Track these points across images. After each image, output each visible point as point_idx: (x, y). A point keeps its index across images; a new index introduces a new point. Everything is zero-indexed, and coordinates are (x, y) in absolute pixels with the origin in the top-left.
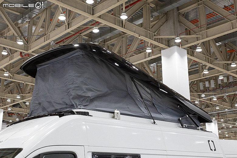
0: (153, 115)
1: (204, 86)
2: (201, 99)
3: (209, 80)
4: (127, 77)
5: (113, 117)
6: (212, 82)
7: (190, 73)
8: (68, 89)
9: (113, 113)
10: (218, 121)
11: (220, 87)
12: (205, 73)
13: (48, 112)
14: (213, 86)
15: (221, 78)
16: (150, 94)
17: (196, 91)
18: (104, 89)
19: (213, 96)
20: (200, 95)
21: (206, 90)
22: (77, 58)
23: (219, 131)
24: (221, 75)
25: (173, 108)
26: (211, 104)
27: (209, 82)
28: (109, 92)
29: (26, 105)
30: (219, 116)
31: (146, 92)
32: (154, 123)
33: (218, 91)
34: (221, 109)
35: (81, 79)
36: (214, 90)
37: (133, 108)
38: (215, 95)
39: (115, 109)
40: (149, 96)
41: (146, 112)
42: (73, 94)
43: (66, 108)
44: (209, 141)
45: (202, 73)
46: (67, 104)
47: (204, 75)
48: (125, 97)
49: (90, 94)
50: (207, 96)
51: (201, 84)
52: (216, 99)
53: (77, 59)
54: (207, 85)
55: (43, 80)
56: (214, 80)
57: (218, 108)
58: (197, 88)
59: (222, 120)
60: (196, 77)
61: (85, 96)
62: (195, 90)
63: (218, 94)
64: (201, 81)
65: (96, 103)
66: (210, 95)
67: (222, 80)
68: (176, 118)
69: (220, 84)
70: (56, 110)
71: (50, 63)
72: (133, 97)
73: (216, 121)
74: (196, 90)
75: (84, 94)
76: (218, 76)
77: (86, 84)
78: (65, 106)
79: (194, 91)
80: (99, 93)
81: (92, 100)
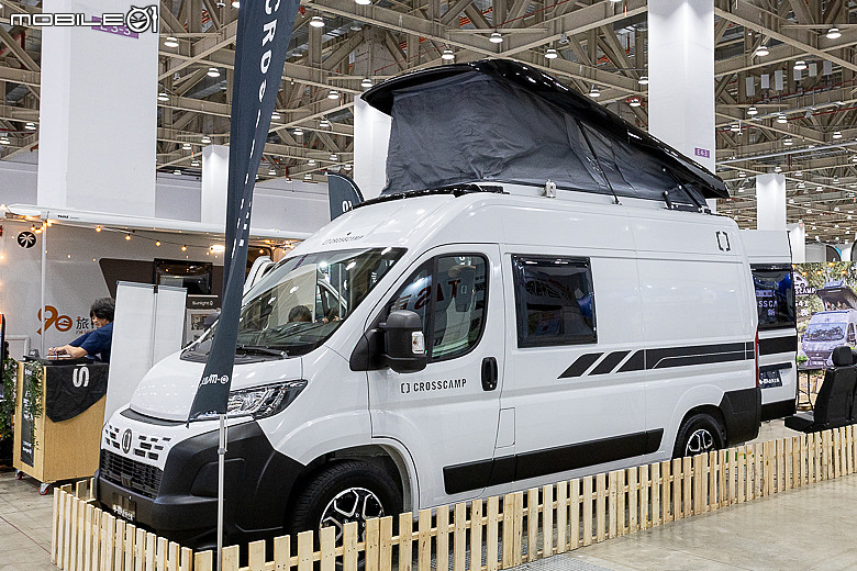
0: (615, 187)
1: (758, 88)
2: (747, 121)
3: (770, 71)
4: (569, 118)
5: (544, 194)
6: (779, 75)
7: (720, 54)
8: (464, 144)
9: (544, 186)
10: (790, 175)
11: (798, 89)
12: (759, 54)
13: (426, 185)
14: (779, 86)
15: (799, 68)
16: (610, 148)
17: (737, 100)
18: (527, 144)
19: (778, 114)
20: (744, 111)
21: (761, 96)
22: (478, 85)
23: (787, 200)
24: (800, 59)
25: (653, 172)
26: (774, 133)
27: (772, 76)
28: (536, 147)
29: (294, 137)
30: (790, 162)
31: (603, 145)
32: (617, 202)
33: (793, 99)
34: (797, 145)
35: (487, 127)
36: (782, 96)
37: (578, 175)
38: (782, 109)
39: (547, 179)
40: (609, 152)
41: (601, 182)
42: (473, 154)
43: (461, 178)
44: (718, 233)
45: (753, 55)
46: (461, 172)
47: (757, 60)
48: (564, 156)
49: (503, 154)
50: (763, 114)
51: (750, 81)
52: (785, 121)
53: (479, 88)
54: (765, 85)
55: (409, 122)
56: (784, 69)
57: (788, 143)
58: (739, 91)
59: (799, 173)
60: (734, 66)
61: (494, 158)
62: (733, 97)
63: (792, 109)
64: (749, 73)
65: (513, 169)
66: (770, 111)
67: (804, 72)
68: (658, 192)
69: (798, 82)
70: (442, 181)
71: (422, 90)
72: (580, 156)
73: (783, 176)
74: (735, 96)
75: (492, 155)
76: (792, 63)
77: (495, 137)
78: (458, 175)
79: (730, 99)
80: (518, 151)
81: (506, 165)
